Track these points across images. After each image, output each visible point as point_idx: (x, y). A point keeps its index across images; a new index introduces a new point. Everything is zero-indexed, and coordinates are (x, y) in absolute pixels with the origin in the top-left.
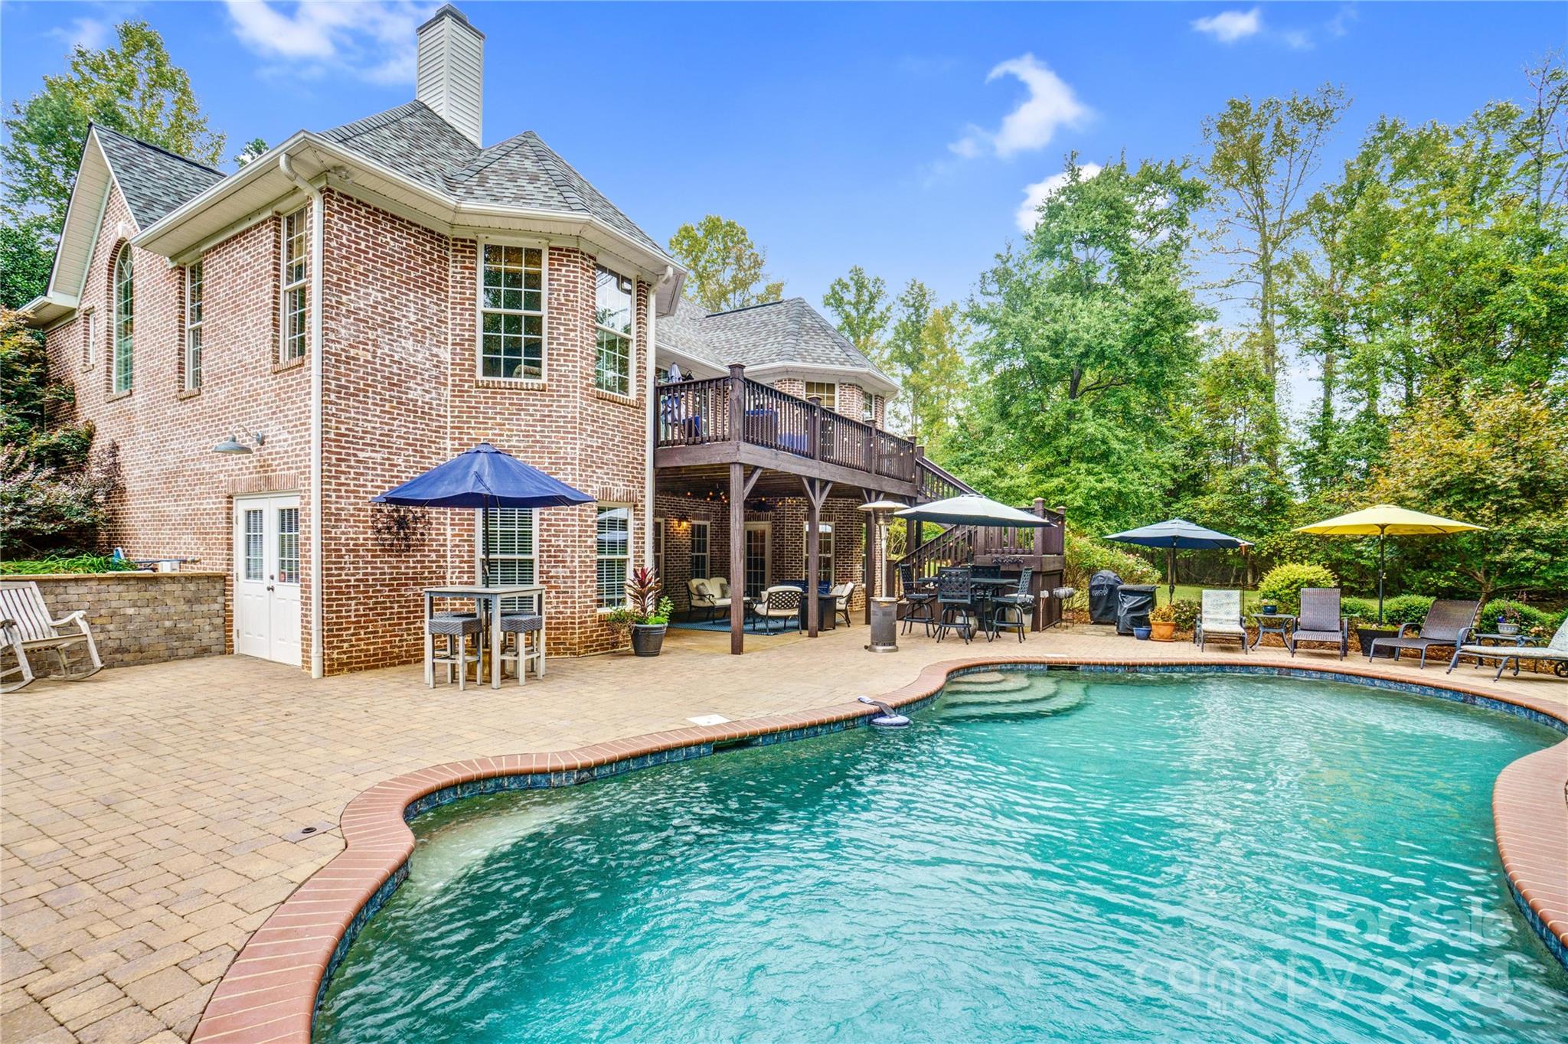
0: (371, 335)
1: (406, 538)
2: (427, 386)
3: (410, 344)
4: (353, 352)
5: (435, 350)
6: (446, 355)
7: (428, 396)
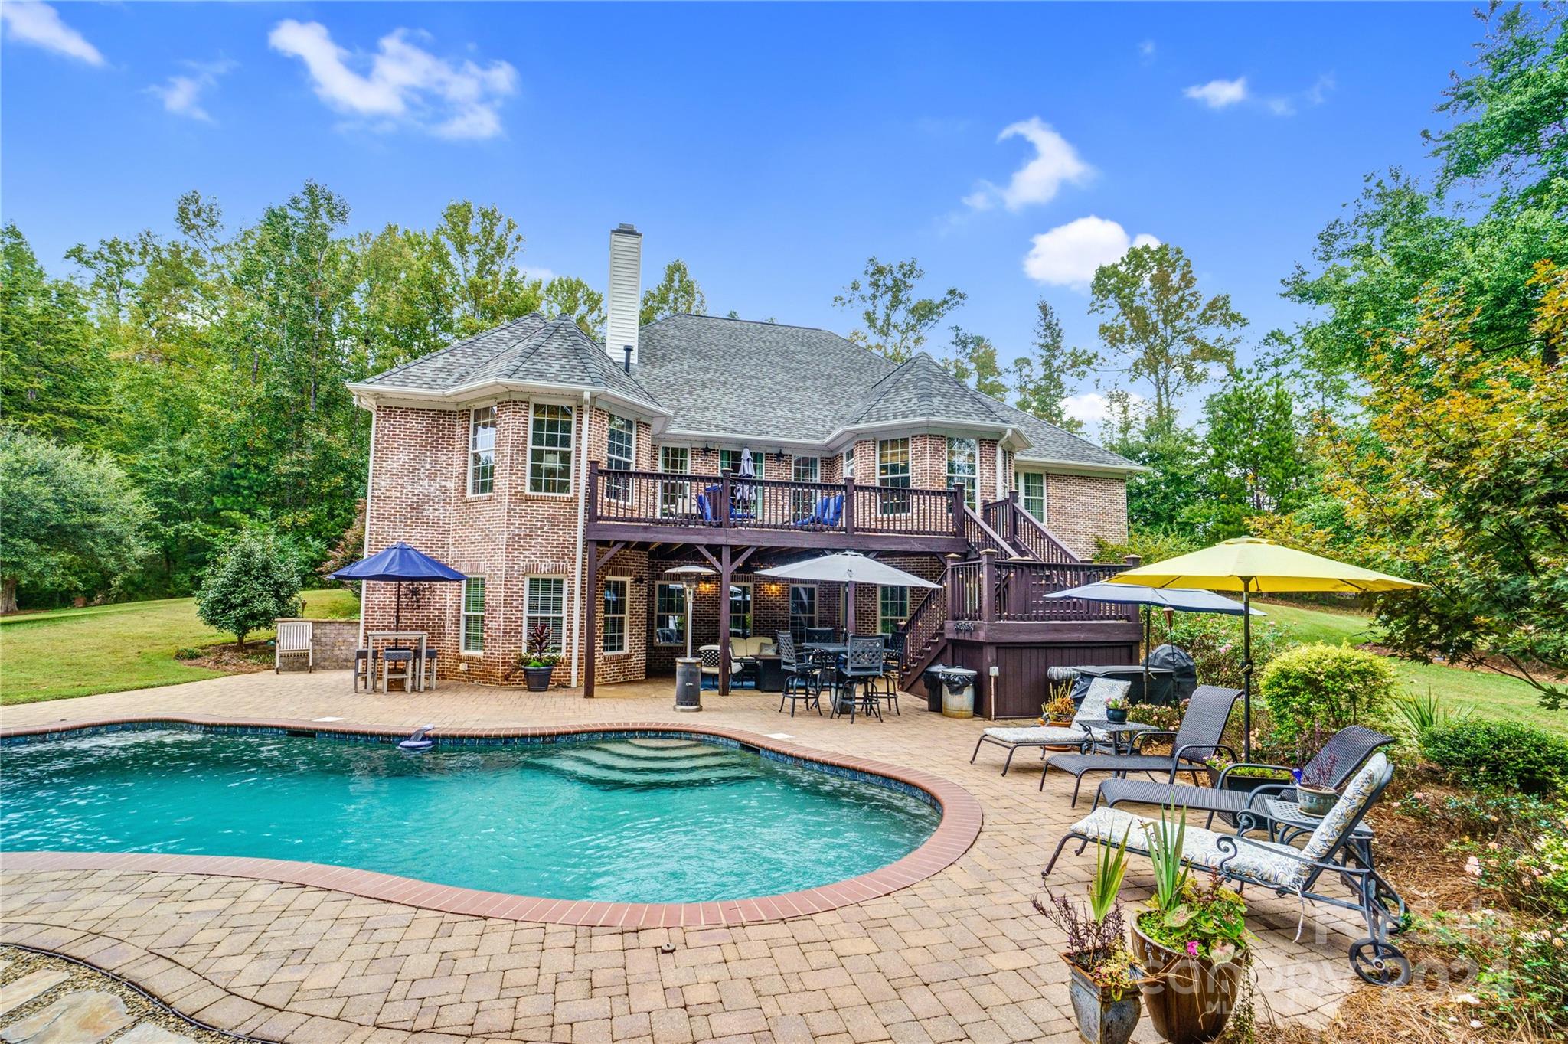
0: (400, 482)
1: (418, 601)
2: (436, 507)
3: (426, 483)
4: (388, 494)
5: (443, 483)
6: (450, 485)
7: (437, 513)
